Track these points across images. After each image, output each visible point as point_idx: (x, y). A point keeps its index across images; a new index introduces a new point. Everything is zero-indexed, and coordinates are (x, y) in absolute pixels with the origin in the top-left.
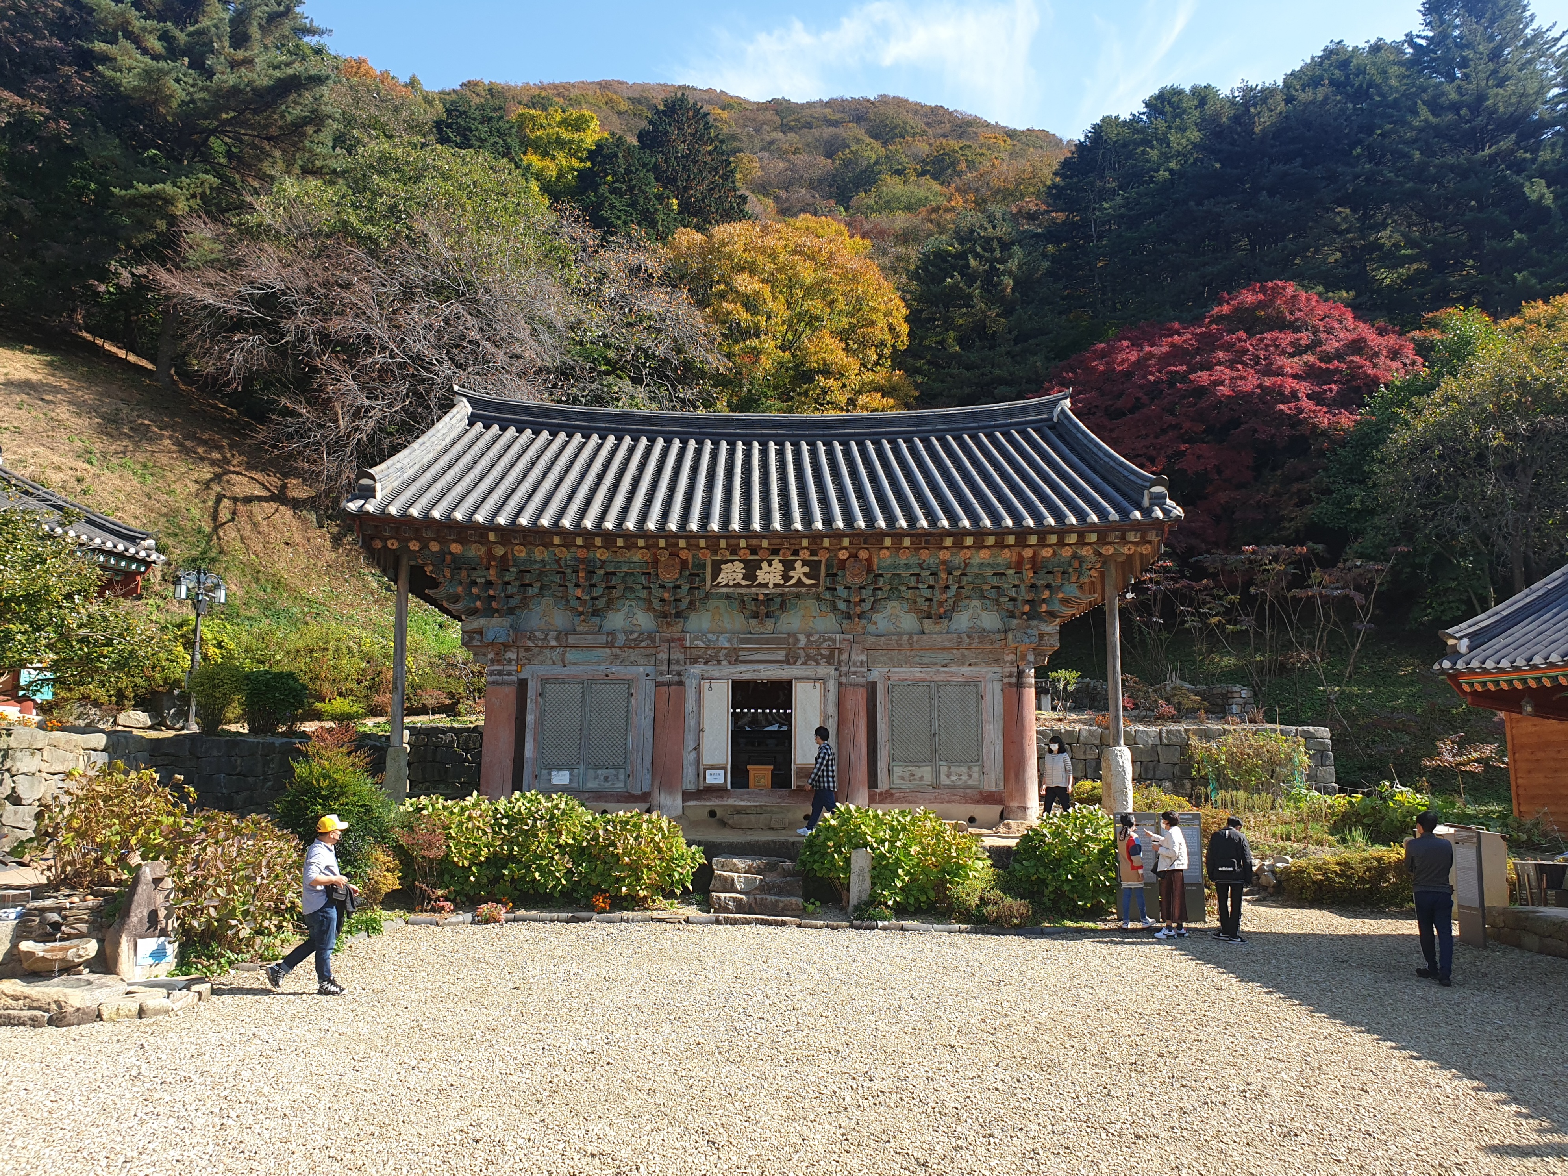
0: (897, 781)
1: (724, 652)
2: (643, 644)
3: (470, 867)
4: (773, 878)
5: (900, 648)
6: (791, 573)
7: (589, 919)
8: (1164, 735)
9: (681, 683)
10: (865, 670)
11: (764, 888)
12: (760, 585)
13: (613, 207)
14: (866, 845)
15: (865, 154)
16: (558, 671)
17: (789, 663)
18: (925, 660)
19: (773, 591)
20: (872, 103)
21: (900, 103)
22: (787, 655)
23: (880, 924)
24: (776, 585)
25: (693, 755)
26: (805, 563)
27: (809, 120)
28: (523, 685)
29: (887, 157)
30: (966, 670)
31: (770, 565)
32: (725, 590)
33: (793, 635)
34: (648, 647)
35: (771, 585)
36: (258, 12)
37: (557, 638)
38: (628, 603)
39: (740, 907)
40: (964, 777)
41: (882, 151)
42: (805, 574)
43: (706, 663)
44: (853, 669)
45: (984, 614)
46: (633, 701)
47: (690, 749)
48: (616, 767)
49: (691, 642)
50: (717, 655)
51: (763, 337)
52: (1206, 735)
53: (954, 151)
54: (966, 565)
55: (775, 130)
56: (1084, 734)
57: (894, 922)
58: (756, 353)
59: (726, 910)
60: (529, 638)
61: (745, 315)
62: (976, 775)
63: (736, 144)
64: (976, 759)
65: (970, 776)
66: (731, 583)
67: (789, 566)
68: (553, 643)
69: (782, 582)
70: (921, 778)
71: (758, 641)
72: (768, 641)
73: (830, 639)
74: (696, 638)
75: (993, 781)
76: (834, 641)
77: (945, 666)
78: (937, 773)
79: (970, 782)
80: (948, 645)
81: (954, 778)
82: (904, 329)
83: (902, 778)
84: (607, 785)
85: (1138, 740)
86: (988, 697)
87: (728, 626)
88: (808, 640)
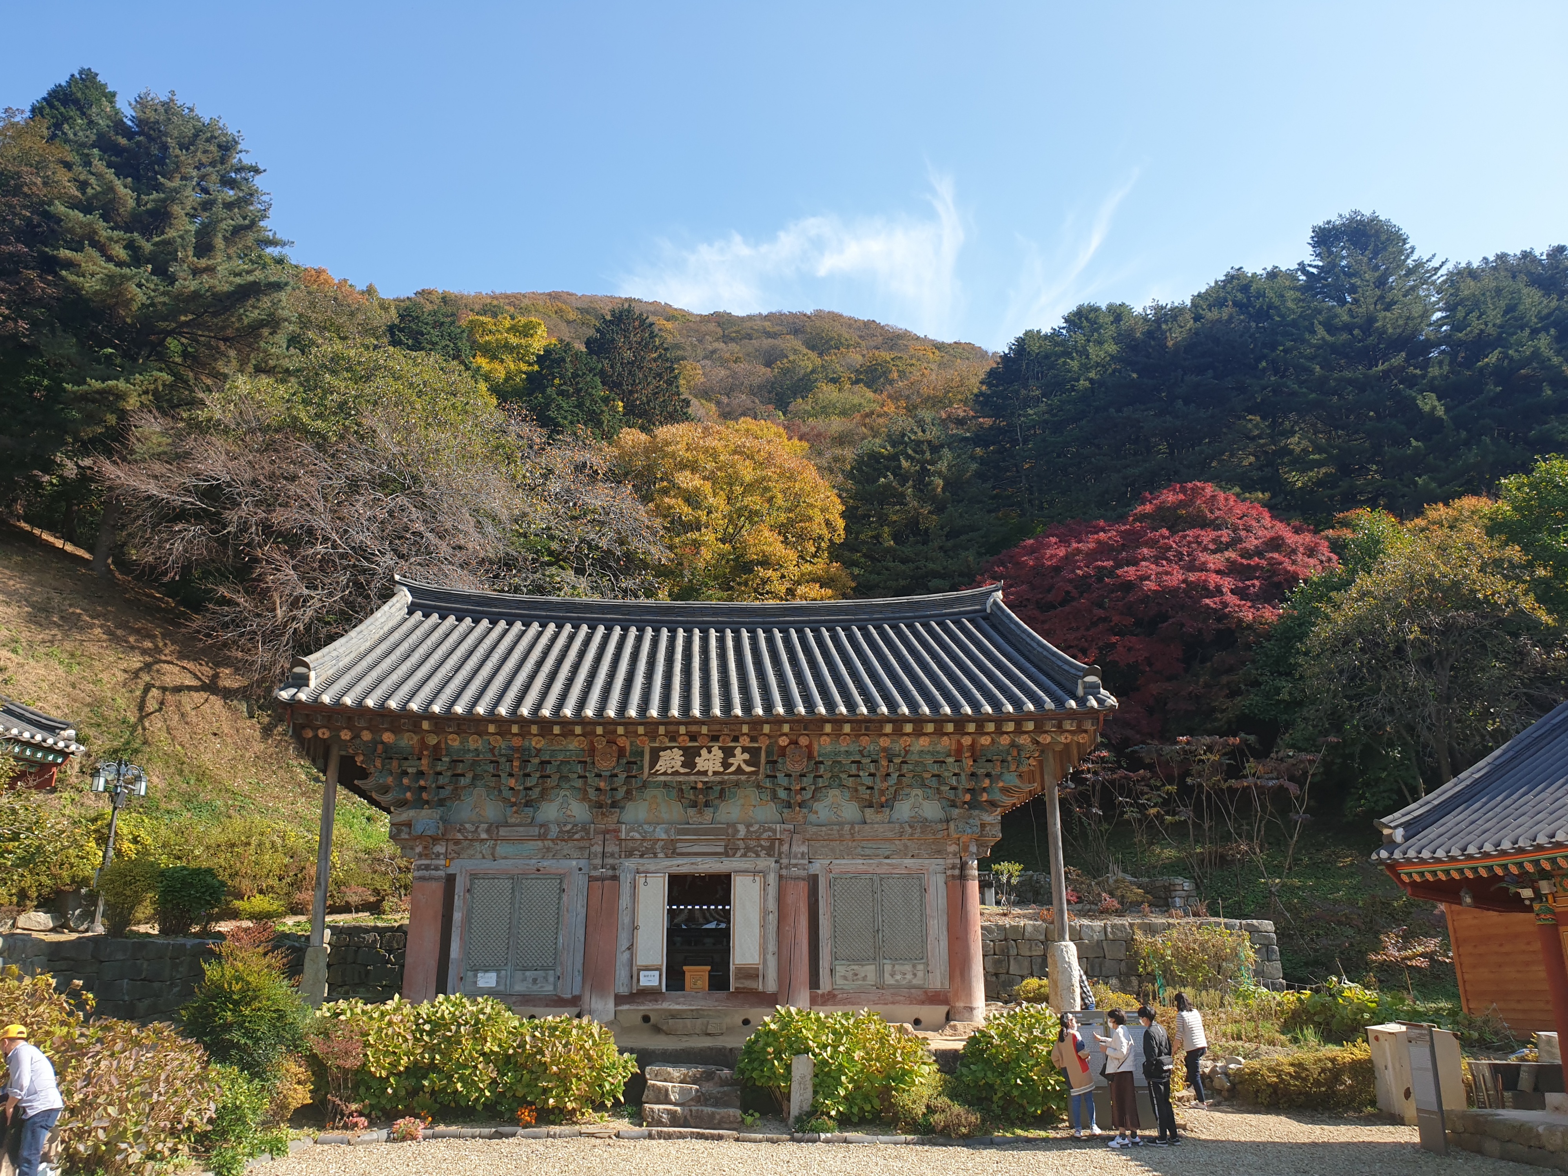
0: (840, 981)
1: (661, 843)
2: (577, 836)
3: (388, 1077)
4: (709, 1087)
5: (841, 839)
7: (514, 1135)
8: (1109, 929)
9: (615, 878)
10: (806, 862)
11: (701, 1099)
12: (699, 773)
13: (559, 407)
14: (807, 1050)
15: (802, 364)
16: (487, 865)
17: (727, 856)
18: (867, 851)
19: (712, 779)
20: (809, 317)
21: (835, 317)
22: (726, 846)
23: (823, 1136)
24: (715, 773)
25: (626, 955)
26: (745, 750)
27: (749, 331)
28: (451, 879)
29: (823, 366)
30: (908, 862)
31: (710, 752)
32: (662, 778)
33: (733, 825)
34: (582, 838)
35: (710, 773)
36: (223, 225)
37: (488, 831)
38: (562, 793)
39: (675, 1120)
40: (909, 976)
41: (818, 361)
42: (745, 761)
43: (641, 856)
44: (793, 861)
45: (926, 804)
46: (565, 897)
47: (624, 948)
48: (545, 969)
49: (627, 834)
50: (652, 848)
51: (703, 530)
52: (1151, 930)
53: (886, 362)
54: (907, 752)
55: (717, 340)
56: (1029, 929)
57: (837, 1133)
58: (696, 545)
59: (660, 1123)
60: (459, 831)
61: (686, 509)
62: (920, 974)
63: (680, 353)
64: (920, 956)
65: (915, 975)
66: (669, 771)
67: (728, 753)
68: (484, 836)
69: (721, 769)
70: (865, 978)
71: (696, 832)
72: (706, 832)
73: (770, 829)
74: (632, 830)
75: (937, 981)
76: (775, 831)
77: (887, 857)
78: (881, 972)
79: (915, 982)
80: (890, 835)
81: (898, 977)
82: (840, 524)
83: (845, 978)
84: (535, 988)
85: (1083, 935)
86: (932, 890)
87: (665, 816)
88: (748, 831)
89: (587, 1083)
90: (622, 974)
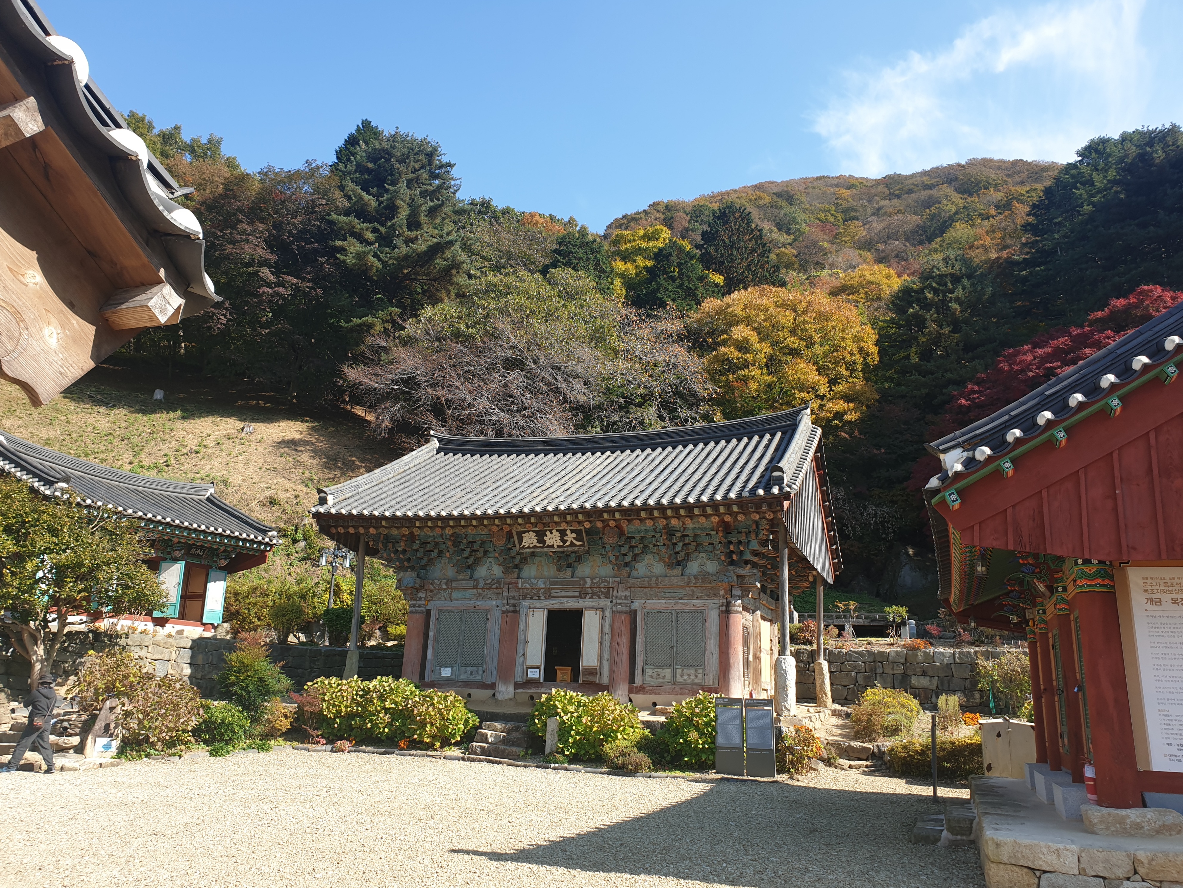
0: (648, 679)
1: (542, 590)
2: (494, 586)
3: (334, 719)
4: (515, 735)
5: (650, 586)
6: (566, 538)
7: (392, 753)
8: (957, 655)
9: (516, 612)
10: (629, 602)
11: (504, 741)
12: (548, 546)
16: (448, 604)
17: (581, 598)
18: (668, 595)
19: (557, 550)
20: (963, 166)
21: (986, 163)
22: (580, 592)
23: (553, 765)
24: (558, 546)
25: (522, 659)
26: (572, 531)
27: (911, 187)
28: (428, 612)
30: (695, 601)
31: (552, 533)
32: (528, 550)
33: (583, 579)
34: (496, 588)
35: (555, 546)
37: (446, 584)
38: (489, 560)
39: (484, 752)
40: (692, 677)
42: (574, 538)
43: (531, 598)
44: (619, 601)
45: (708, 563)
46: (489, 624)
47: (521, 654)
48: (477, 666)
49: (522, 585)
50: (537, 593)
51: (751, 368)
52: (987, 656)
54: (685, 529)
55: (885, 198)
56: (893, 654)
58: (745, 380)
59: (475, 753)
60: (431, 584)
61: (737, 354)
62: (700, 676)
63: (853, 214)
64: (700, 664)
65: (696, 676)
66: (531, 546)
67: (563, 533)
68: (444, 587)
69: (561, 544)
70: (664, 677)
71: (562, 583)
72: (568, 583)
73: (606, 581)
74: (525, 582)
75: (711, 680)
76: (608, 582)
77: (681, 599)
78: (674, 674)
79: (696, 681)
80: (681, 584)
81: (686, 677)
83: (652, 677)
84: (472, 677)
85: (935, 659)
86: (709, 620)
87: (546, 574)
88: (592, 582)
89: (437, 727)
90: (519, 670)
